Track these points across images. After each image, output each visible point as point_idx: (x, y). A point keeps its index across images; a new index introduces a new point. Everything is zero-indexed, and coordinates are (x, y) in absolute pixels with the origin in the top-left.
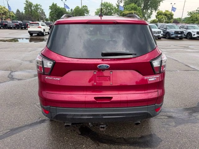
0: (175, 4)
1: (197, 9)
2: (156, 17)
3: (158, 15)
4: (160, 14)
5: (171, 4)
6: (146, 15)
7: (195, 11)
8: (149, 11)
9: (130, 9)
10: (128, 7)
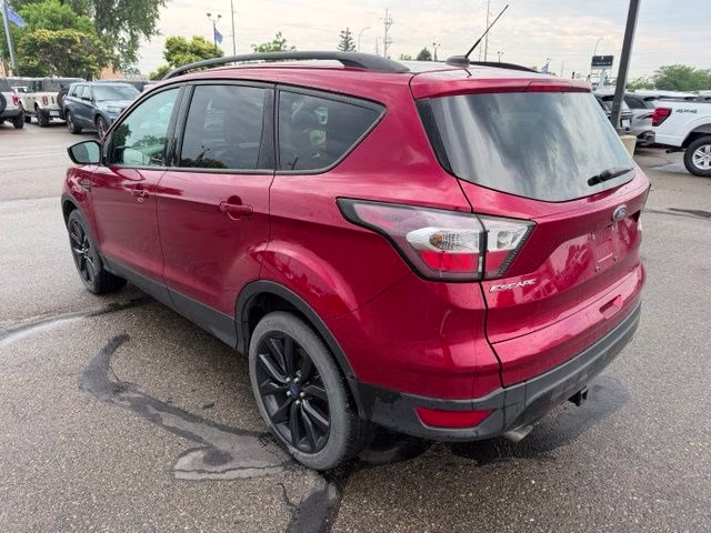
0: (219, 16)
1: (275, 38)
2: (169, 60)
3: (173, 53)
4: (178, 49)
5: (209, 15)
6: (115, 49)
7: (272, 46)
8: (124, 35)
9: (46, 21)
10: (35, 12)
